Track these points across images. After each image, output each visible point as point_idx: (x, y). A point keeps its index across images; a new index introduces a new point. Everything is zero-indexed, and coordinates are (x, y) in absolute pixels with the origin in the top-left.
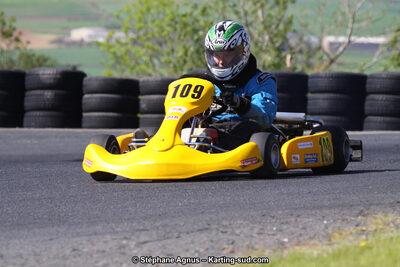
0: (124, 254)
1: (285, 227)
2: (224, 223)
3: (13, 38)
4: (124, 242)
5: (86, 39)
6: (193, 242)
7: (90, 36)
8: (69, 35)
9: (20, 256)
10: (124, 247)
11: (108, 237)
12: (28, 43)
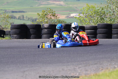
0: (75, 70)
1: (116, 63)
2: (101, 62)
3: (55, 16)
4: (75, 67)
5: (74, 16)
6: (93, 67)
7: (75, 16)
8: (70, 15)
9: (49, 71)
10: (75, 68)
11: (71, 66)
12: (59, 17)
